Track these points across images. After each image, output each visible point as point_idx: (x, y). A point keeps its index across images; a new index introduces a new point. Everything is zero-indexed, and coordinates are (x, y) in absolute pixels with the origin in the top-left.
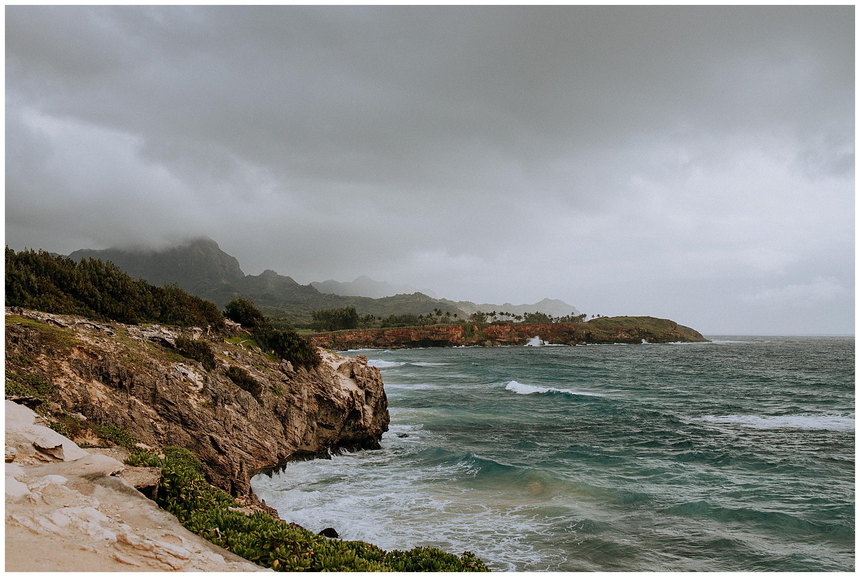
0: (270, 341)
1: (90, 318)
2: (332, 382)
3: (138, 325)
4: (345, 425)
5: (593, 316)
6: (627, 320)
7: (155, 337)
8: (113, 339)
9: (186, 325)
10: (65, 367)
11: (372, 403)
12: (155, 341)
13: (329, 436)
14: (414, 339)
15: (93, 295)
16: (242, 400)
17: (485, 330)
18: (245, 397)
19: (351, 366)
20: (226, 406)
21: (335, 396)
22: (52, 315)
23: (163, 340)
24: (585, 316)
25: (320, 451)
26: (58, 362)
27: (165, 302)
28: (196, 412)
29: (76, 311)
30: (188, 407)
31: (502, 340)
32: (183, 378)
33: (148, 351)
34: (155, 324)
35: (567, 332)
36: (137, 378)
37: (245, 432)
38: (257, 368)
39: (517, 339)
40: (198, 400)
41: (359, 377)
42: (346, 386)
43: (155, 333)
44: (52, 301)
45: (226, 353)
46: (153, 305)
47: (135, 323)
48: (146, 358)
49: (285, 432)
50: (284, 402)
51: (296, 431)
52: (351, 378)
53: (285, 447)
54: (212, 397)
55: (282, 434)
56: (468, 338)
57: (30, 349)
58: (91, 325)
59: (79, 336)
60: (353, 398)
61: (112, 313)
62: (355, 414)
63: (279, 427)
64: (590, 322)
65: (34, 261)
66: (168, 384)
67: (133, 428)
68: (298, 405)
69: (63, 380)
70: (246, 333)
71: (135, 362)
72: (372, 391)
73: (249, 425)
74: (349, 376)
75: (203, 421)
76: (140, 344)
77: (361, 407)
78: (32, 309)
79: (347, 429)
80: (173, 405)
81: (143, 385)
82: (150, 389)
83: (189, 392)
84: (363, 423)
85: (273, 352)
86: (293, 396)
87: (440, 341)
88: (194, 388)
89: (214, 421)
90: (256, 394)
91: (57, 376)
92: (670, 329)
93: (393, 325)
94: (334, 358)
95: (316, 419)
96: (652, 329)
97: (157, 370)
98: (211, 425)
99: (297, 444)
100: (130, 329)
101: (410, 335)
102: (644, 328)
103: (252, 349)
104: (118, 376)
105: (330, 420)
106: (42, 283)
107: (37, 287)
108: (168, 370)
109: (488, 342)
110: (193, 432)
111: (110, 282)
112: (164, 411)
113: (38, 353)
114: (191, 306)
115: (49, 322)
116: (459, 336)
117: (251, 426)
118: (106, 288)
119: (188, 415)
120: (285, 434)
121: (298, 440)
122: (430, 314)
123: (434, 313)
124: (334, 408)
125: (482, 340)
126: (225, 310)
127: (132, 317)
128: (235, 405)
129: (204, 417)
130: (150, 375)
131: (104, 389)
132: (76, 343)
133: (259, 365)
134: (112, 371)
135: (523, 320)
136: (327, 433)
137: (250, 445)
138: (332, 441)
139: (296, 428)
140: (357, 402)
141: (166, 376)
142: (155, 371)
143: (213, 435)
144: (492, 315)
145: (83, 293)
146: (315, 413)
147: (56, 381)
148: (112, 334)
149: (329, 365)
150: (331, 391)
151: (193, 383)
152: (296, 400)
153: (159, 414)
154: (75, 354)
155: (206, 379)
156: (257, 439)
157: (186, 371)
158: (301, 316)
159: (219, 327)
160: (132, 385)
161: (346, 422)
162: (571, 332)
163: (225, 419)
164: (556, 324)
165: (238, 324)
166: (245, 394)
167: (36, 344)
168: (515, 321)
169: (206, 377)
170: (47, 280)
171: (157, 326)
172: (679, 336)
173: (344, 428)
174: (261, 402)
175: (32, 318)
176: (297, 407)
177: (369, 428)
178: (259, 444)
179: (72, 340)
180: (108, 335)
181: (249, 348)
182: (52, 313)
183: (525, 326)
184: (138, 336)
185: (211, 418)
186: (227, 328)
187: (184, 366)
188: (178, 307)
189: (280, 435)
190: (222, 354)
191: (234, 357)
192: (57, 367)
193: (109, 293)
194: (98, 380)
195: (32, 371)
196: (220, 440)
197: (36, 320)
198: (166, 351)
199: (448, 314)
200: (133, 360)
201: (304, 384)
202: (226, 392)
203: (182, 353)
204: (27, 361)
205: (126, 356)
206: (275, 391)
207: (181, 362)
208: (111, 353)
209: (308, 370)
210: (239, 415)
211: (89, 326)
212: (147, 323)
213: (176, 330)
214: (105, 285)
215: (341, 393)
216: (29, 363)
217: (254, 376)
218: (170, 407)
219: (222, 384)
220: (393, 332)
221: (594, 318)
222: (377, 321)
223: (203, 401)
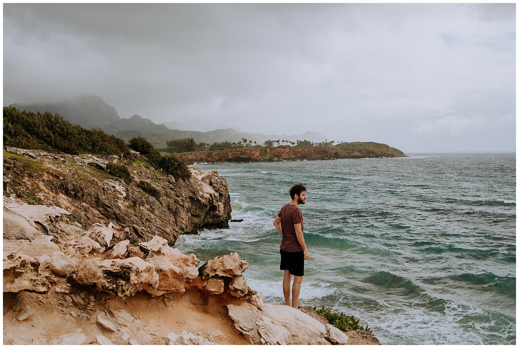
0: (160, 163)
1: (49, 151)
2: (198, 188)
3: (78, 155)
4: (207, 215)
5: (338, 142)
6: (359, 144)
7: (92, 163)
8: (66, 165)
9: (108, 154)
10: (41, 185)
11: (223, 201)
12: (92, 166)
13: (197, 221)
14: (230, 157)
15: (49, 136)
16: (151, 203)
17: (273, 152)
18: (153, 200)
19: (209, 177)
20: (141, 207)
21: (201, 197)
22: (25, 150)
23: (97, 165)
24: (333, 142)
25: (193, 231)
26: (37, 182)
27: (93, 140)
28: (123, 211)
29: (39, 147)
30: (119, 209)
31: (284, 157)
32: (113, 189)
33: (90, 172)
34: (89, 154)
35: (323, 152)
36: (86, 191)
37: (154, 223)
38: (155, 181)
39: (293, 156)
40: (124, 203)
41: (215, 185)
42: (207, 191)
43: (91, 161)
44: (24, 141)
45: (135, 172)
46: (86, 142)
47: (77, 154)
48: (89, 178)
49: (176, 222)
50: (173, 202)
51: (183, 221)
52: (210, 185)
53: (176, 231)
54: (133, 201)
55: (174, 223)
56: (263, 156)
57: (18, 174)
58: (51, 156)
59: (46, 164)
60: (212, 198)
61: (62, 148)
62: (214, 208)
63: (172, 219)
64: (337, 145)
65: (9, 114)
66: (104, 194)
67: (89, 224)
68: (181, 204)
69: (42, 194)
70: (144, 158)
71: (83, 180)
72: (224, 193)
73: (156, 218)
74: (209, 184)
75: (128, 217)
76: (84, 168)
77: (217, 204)
78: (12, 146)
79: (208, 217)
80: (110, 207)
81: (90, 195)
82: (95, 197)
83: (117, 199)
84: (218, 213)
85: (162, 170)
86: (178, 198)
87: (246, 158)
88: (120, 196)
89: (135, 217)
90: (158, 198)
91: (38, 192)
92: (385, 149)
93: (216, 149)
94: (198, 173)
95: (190, 212)
96: (374, 149)
97: (98, 185)
98: (133, 219)
99: (184, 229)
100: (75, 158)
101: (228, 155)
102: (370, 148)
103: (149, 169)
104: (74, 190)
105: (198, 212)
106: (16, 129)
107: (13, 132)
108: (103, 184)
109: (276, 159)
110: (123, 225)
111: (59, 128)
112: (105, 212)
113: (23, 177)
114: (110, 142)
115: (25, 155)
116: (258, 155)
117: (157, 219)
118: (57, 131)
119: (119, 214)
120: (176, 223)
121: (184, 226)
122: (240, 142)
123: (242, 141)
124: (200, 204)
125: (272, 158)
126: (129, 143)
127: (74, 150)
128: (146, 206)
129: (128, 215)
130: (93, 189)
131: (68, 199)
132: (45, 169)
133: (156, 179)
134: (70, 186)
135: (296, 145)
136: (196, 220)
137: (157, 231)
138: (199, 225)
139: (182, 219)
140: (214, 200)
141: (103, 188)
142: (96, 186)
143: (135, 226)
144: (277, 142)
145: (42, 135)
146: (189, 208)
147: (37, 195)
148: (65, 162)
149: (196, 177)
150: (198, 194)
151: (119, 192)
152: (180, 201)
153: (101, 214)
154: (45, 177)
155: (127, 190)
156: (161, 227)
157: (114, 185)
158: (157, 143)
159: (127, 155)
160: (83, 195)
161: (208, 213)
162: (325, 152)
163: (141, 215)
164: (316, 147)
165: (138, 152)
166: (152, 199)
167: (21, 170)
168: (291, 145)
169: (127, 188)
170: (19, 126)
171: (90, 155)
172: (390, 154)
173: (206, 216)
174: (161, 203)
175: (14, 153)
176: (181, 205)
177: (222, 216)
178: (163, 230)
179: (42, 167)
180: (63, 162)
181: (147, 167)
182: (24, 148)
183: (298, 149)
184: (81, 163)
185: (133, 215)
186: (132, 155)
187: (112, 181)
188: (102, 143)
189: (173, 224)
190: (133, 173)
191: (140, 174)
192: (36, 185)
193: (59, 134)
194: (62, 193)
195: (22, 189)
196: (139, 229)
197: (16, 154)
198: (100, 172)
199: (251, 142)
200: (81, 179)
201: (182, 190)
202: (140, 198)
203: (110, 173)
204: (17, 182)
205: (76, 176)
206: (167, 195)
207: (110, 179)
208: (68, 174)
209: (184, 181)
210: (149, 212)
211: (50, 157)
212: (83, 153)
213: (102, 158)
214: (55, 129)
215: (204, 195)
216: (19, 183)
217: (155, 186)
218: (108, 209)
219: (137, 192)
220: (218, 153)
221: (339, 143)
222: (206, 146)
223: (127, 204)
